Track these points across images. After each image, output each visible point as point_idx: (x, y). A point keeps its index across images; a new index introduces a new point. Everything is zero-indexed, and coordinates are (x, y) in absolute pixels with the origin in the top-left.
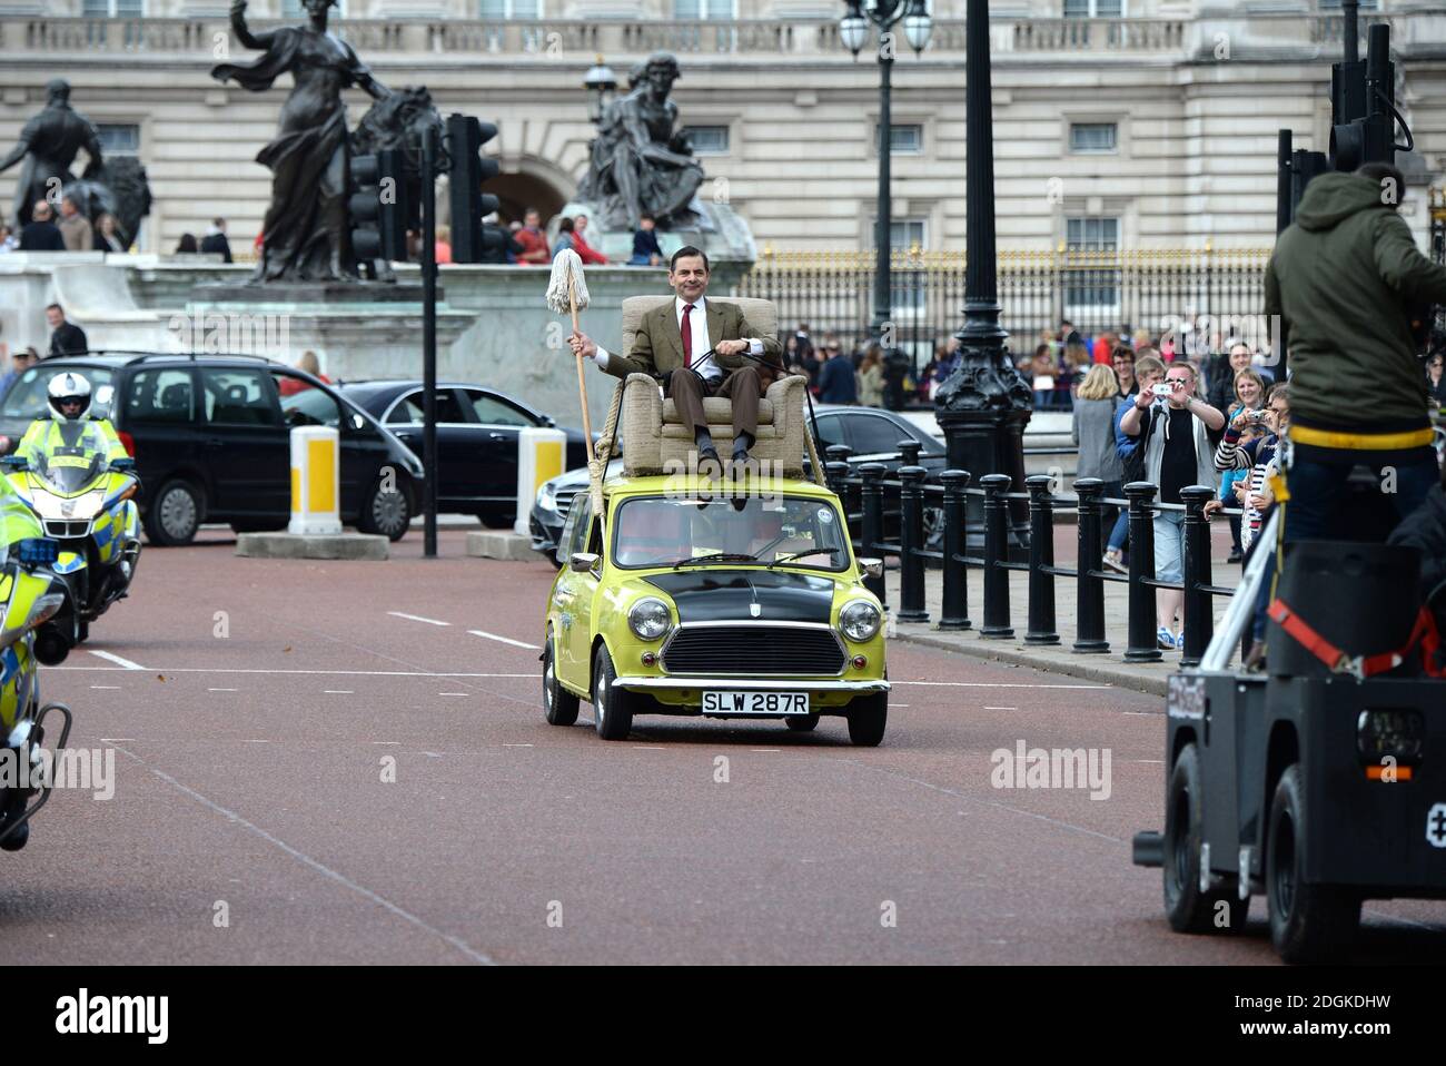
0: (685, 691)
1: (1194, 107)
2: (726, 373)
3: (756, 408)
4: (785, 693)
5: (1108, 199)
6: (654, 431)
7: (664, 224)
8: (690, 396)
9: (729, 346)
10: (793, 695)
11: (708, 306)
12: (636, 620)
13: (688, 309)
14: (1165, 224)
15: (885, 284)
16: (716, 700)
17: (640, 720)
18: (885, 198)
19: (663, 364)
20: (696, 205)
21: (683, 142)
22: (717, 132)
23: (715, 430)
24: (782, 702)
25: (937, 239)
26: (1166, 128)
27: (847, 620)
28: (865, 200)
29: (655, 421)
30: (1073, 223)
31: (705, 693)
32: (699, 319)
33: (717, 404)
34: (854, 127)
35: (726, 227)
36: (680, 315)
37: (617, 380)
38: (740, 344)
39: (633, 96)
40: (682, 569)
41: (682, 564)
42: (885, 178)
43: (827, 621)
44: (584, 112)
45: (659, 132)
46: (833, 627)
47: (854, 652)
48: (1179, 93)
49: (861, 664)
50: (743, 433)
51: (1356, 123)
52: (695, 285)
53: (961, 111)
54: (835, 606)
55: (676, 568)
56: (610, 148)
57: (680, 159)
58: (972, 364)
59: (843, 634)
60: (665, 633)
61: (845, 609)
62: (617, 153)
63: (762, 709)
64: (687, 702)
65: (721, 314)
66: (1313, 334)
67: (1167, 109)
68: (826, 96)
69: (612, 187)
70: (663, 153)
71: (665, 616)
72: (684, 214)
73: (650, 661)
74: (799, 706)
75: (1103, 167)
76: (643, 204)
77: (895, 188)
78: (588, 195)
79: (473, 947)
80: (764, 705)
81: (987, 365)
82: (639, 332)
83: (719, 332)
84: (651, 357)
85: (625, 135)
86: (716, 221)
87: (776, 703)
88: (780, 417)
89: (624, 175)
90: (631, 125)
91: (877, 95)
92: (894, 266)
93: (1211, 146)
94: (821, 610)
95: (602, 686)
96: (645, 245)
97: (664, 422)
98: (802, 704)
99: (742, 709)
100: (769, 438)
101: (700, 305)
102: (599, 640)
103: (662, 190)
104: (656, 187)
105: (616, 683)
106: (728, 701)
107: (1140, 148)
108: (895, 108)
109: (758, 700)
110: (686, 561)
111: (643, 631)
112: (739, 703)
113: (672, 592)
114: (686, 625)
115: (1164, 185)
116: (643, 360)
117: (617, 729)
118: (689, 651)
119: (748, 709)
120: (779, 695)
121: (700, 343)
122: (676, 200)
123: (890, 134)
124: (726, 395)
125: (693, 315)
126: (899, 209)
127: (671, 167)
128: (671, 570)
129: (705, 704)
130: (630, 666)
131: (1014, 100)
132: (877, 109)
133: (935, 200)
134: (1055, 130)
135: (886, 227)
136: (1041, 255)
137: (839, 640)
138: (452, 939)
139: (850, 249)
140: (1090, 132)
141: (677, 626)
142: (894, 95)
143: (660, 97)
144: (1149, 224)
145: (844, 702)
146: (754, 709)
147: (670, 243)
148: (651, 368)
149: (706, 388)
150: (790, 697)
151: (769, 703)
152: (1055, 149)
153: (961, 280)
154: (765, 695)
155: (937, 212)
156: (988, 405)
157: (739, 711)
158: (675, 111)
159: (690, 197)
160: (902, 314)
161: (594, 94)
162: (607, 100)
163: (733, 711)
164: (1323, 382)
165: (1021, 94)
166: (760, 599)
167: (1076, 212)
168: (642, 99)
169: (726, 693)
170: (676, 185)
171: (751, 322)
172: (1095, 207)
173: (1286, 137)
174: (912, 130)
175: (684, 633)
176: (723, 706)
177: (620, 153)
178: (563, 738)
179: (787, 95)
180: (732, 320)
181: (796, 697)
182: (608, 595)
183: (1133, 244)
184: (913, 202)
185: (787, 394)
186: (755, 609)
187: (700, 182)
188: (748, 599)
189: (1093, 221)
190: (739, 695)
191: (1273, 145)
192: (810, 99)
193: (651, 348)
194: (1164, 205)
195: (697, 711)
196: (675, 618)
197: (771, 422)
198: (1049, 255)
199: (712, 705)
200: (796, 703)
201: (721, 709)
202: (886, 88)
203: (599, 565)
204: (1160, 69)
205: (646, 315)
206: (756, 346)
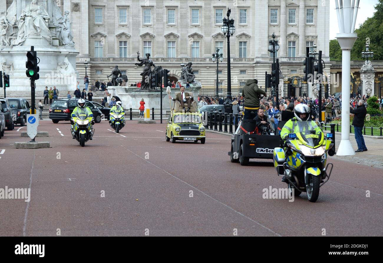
0: (182, 137)
1: (255, 69)
2: (187, 101)
3: (190, 105)
4: (193, 138)
7: (190, 83)
8: (183, 103)
9: (187, 97)
11: (185, 93)
12: (176, 129)
13: (182, 93)
15: (217, 90)
17: (176, 141)
18: (217, 80)
19: (180, 99)
20: (194, 80)
21: (193, 73)
22: (197, 71)
24: (193, 139)
25: (224, 85)
26: (252, 71)
27: (200, 129)
28: (215, 80)
29: (179, 106)
30: (241, 83)
31: (184, 138)
32: (184, 94)
33: (186, 104)
34: (214, 71)
35: (198, 83)
36: (181, 94)
37: (174, 102)
38: (189, 97)
39: (186, 67)
42: (217, 77)
44: (180, 69)
45: (190, 71)
47: (201, 133)
48: (253, 67)
49: (202, 134)
50: (189, 108)
51: (275, 71)
52: (183, 91)
53: (227, 69)
56: (184, 73)
57: (192, 75)
58: (228, 100)
59: (200, 131)
60: (179, 131)
62: (184, 74)
64: (182, 139)
66: (247, 97)
67: (252, 69)
68: (210, 67)
69: (184, 78)
70: (190, 74)
71: (179, 129)
72: (193, 81)
73: (178, 134)
74: (195, 139)
75: (244, 76)
76: (188, 80)
77: (219, 78)
78: (181, 79)
79: (166, 171)
81: (230, 100)
82: (177, 96)
84: (178, 99)
85: (185, 72)
86: (197, 82)
88: (193, 106)
89: (185, 77)
90: (186, 71)
91: (217, 67)
92: (219, 88)
93: (257, 73)
94: (198, 128)
95: (172, 137)
96: (188, 85)
101: (184, 93)
102: (172, 132)
103: (190, 78)
104: (189, 78)
105: (174, 137)
106: (187, 139)
107: (249, 74)
108: (218, 69)
111: (177, 131)
112: (188, 139)
113: (180, 126)
114: (182, 130)
117: (174, 142)
118: (182, 133)
119: (189, 140)
121: (184, 97)
122: (192, 80)
123: (218, 72)
124: (187, 103)
126: (219, 81)
127: (191, 76)
128: (180, 124)
130: (175, 135)
131: (233, 68)
132: (216, 69)
133: (224, 80)
134: (238, 71)
135: (218, 83)
136: (237, 87)
138: (164, 170)
139: (213, 86)
140: (243, 72)
142: (219, 67)
143: (190, 67)
145: (200, 139)
147: (191, 85)
148: (178, 100)
149: (185, 102)
151: (191, 139)
152: (238, 74)
153: (227, 90)
155: (224, 81)
156: (230, 105)
158: (192, 69)
159: (194, 79)
160: (219, 94)
161: (182, 67)
162: (183, 68)
164: (248, 102)
165: (234, 67)
166: (191, 127)
168: (188, 67)
169: (186, 138)
170: (192, 78)
171: (190, 95)
173: (266, 72)
174: (221, 71)
177: (185, 74)
178: (168, 143)
179: (205, 67)
180: (188, 94)
182: (173, 126)
184: (221, 80)
185: (194, 103)
186: (190, 128)
187: (195, 77)
188: (189, 127)
191: (265, 73)
192: (208, 67)
195: (183, 140)
197: (192, 106)
198: (238, 87)
202: (218, 66)
203: (172, 123)
204: (251, 64)
205: (178, 94)
206: (191, 97)
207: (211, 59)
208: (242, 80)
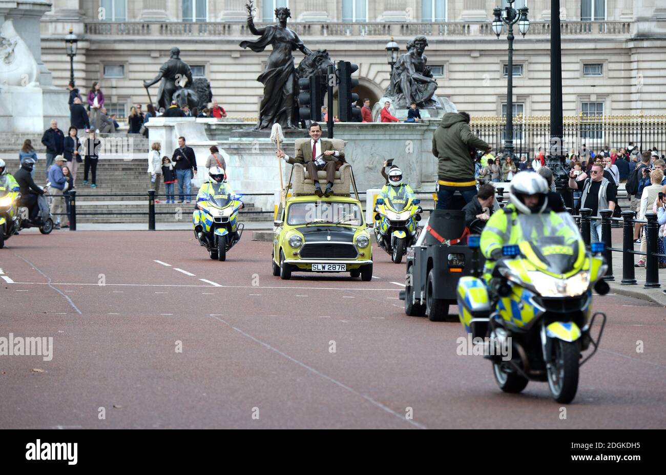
0: (307, 264)
1: (634, 58)
3: (334, 174)
4: (339, 265)
5: (599, 95)
8: (313, 170)
9: (328, 153)
12: (290, 242)
13: (315, 142)
14: (622, 105)
15: (509, 129)
16: (317, 267)
17: (294, 274)
18: (510, 94)
19: (306, 160)
20: (434, 98)
21: (429, 72)
22: (440, 67)
24: (337, 267)
25: (528, 112)
26: (623, 66)
27: (358, 241)
28: (499, 96)
29: (302, 179)
30: (585, 105)
31: (313, 265)
34: (495, 66)
35: (446, 106)
36: (312, 144)
38: (331, 152)
39: (408, 53)
40: (308, 225)
41: (308, 223)
42: (510, 87)
43: (352, 241)
44: (386, 60)
45: (420, 68)
46: (354, 243)
47: (361, 251)
48: (628, 52)
49: (363, 255)
50: (330, 182)
54: (354, 237)
56: (399, 74)
57: (428, 79)
59: (356, 245)
60: (300, 245)
61: (357, 238)
62: (402, 77)
64: (307, 268)
65: (325, 144)
67: (623, 58)
68: (483, 53)
69: (400, 91)
70: (420, 76)
71: (301, 240)
72: (429, 101)
73: (295, 255)
74: (343, 269)
75: (597, 82)
76: (413, 98)
77: (515, 91)
78: (389, 93)
80: (332, 268)
82: (299, 150)
84: (303, 158)
85: (405, 69)
86: (442, 104)
87: (335, 267)
88: (342, 177)
89: (405, 86)
90: (408, 65)
91: (507, 53)
92: (513, 122)
93: (640, 73)
94: (350, 238)
95: (282, 263)
96: (413, 114)
97: (305, 179)
100: (338, 184)
102: (281, 248)
103: (420, 91)
104: (418, 90)
105: (285, 261)
106: (320, 267)
107: (612, 74)
109: (330, 266)
110: (310, 223)
111: (293, 245)
112: (324, 268)
113: (303, 233)
114: (307, 243)
115: (622, 89)
116: (300, 159)
117: (287, 277)
118: (309, 251)
119: (326, 269)
120: (336, 265)
121: (318, 152)
122: (426, 95)
123: (510, 69)
124: (325, 170)
125: (317, 144)
126: (514, 99)
127: (424, 82)
128: (305, 226)
129: (313, 268)
130: (289, 256)
132: (507, 58)
133: (529, 95)
135: (510, 106)
136: (572, 118)
137: (355, 247)
139: (492, 115)
140: (592, 67)
141: (304, 243)
142: (514, 53)
143: (420, 54)
144: (615, 105)
145: (359, 267)
146: (328, 269)
147: (425, 114)
148: (302, 161)
149: (320, 167)
152: (577, 74)
153: (548, 128)
154: (332, 265)
155: (528, 100)
157: (324, 270)
158: (426, 60)
159: (432, 94)
160: (516, 142)
161: (389, 52)
162: (395, 55)
163: (322, 270)
164: (447, 169)
166: (331, 235)
167: (586, 100)
168: (412, 54)
169: (319, 264)
170: (426, 89)
172: (594, 98)
174: (520, 67)
175: (307, 245)
177: (403, 77)
179: (468, 53)
180: (329, 146)
181: (342, 266)
182: (285, 233)
183: (608, 113)
184: (519, 96)
185: (344, 170)
186: (329, 238)
187: (436, 88)
188: (327, 234)
189: (593, 103)
190: (323, 265)
192: (477, 54)
193: (303, 155)
194: (622, 97)
195: (310, 270)
196: (304, 241)
197: (339, 178)
198: (577, 118)
199: (315, 268)
201: (318, 269)
202: (511, 50)
203: (283, 224)
204: (621, 42)
205: (302, 145)
206: (337, 153)
207: (488, 27)
208: (588, 95)
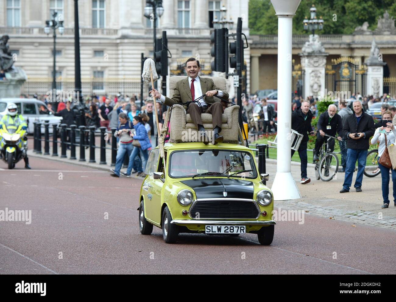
0: (199, 225)
1: (120, 48)
2: (209, 104)
3: (221, 117)
4: (237, 225)
5: (102, 67)
6: (183, 126)
7: (6, 71)
8: (196, 113)
9: (210, 93)
10: (240, 226)
11: (201, 80)
12: (180, 198)
13: (193, 81)
14: (114, 73)
16: (211, 229)
18: (54, 66)
21: (10, 53)
23: (206, 126)
24: (235, 229)
25: (65, 75)
26: (114, 52)
27: (259, 198)
28: (50, 67)
29: (183, 123)
30: (95, 72)
31: (206, 226)
32: (197, 85)
33: (206, 116)
34: (47, 51)
35: (20, 72)
36: (190, 83)
40: (195, 178)
41: (195, 176)
42: (55, 62)
43: (252, 198)
45: (5, 51)
46: (254, 200)
48: (117, 45)
49: (265, 215)
50: (217, 127)
51: (160, 52)
52: (194, 72)
53: (73, 48)
54: (255, 193)
55: (193, 178)
59: (258, 202)
60: (191, 203)
61: (259, 194)
63: (228, 232)
64: (199, 229)
65: (205, 82)
67: (114, 48)
68: (41, 44)
70: (6, 56)
71: (191, 197)
72: (11, 69)
73: (185, 214)
74: (242, 231)
75: (101, 60)
76: (2, 67)
77: (57, 64)
80: (229, 230)
82: (175, 89)
83: (205, 89)
84: (180, 98)
86: (18, 71)
87: (233, 229)
88: (230, 121)
91: (53, 44)
92: (56, 81)
93: (124, 56)
94: (250, 195)
96: (2, 76)
97: (187, 123)
98: (243, 230)
99: (220, 232)
100: (226, 129)
101: (197, 79)
102: (164, 205)
103: (6, 64)
105: (171, 222)
106: (215, 229)
107: (109, 57)
108: (56, 47)
109: (226, 228)
110: (197, 175)
111: (182, 202)
112: (219, 230)
113: (193, 187)
114: (199, 200)
115: (114, 64)
116: (178, 100)
118: (200, 210)
119: (222, 232)
120: (234, 226)
121: (198, 93)
122: (9, 66)
123: (55, 52)
124: (210, 112)
125: (195, 83)
126: (57, 69)
127: (8, 59)
128: (191, 178)
129: (206, 230)
130: (177, 216)
131: (84, 46)
132: (53, 47)
133: (65, 67)
134: (91, 52)
135: (54, 73)
137: (257, 205)
139: (46, 77)
140: (98, 53)
141: (196, 200)
143: (5, 44)
144: (111, 73)
146: (225, 232)
147: (8, 76)
148: (180, 102)
149: (202, 110)
150: (238, 227)
151: (231, 229)
152: (90, 56)
154: (229, 226)
155: (65, 69)
157: (219, 233)
158: (8, 47)
159: (12, 65)
163: (217, 233)
165: (85, 44)
167: (95, 70)
169: (215, 226)
170: (9, 63)
171: (217, 85)
172: (99, 69)
173: (142, 54)
174: (60, 52)
175: (198, 203)
176: (213, 231)
179: (32, 44)
181: (241, 227)
183: (107, 77)
184: (60, 67)
185: (232, 112)
187: (14, 62)
189: (99, 72)
190: (219, 226)
191: (140, 56)
192: (37, 44)
193: (180, 95)
194: (114, 68)
196: (195, 197)
197: (226, 123)
198: (90, 79)
199: (209, 231)
200: (241, 230)
201: (212, 232)
202: (55, 43)
203: (164, 176)
204: (113, 39)
205: (178, 83)
206: (220, 93)
207: (41, 30)
208: (96, 67)
